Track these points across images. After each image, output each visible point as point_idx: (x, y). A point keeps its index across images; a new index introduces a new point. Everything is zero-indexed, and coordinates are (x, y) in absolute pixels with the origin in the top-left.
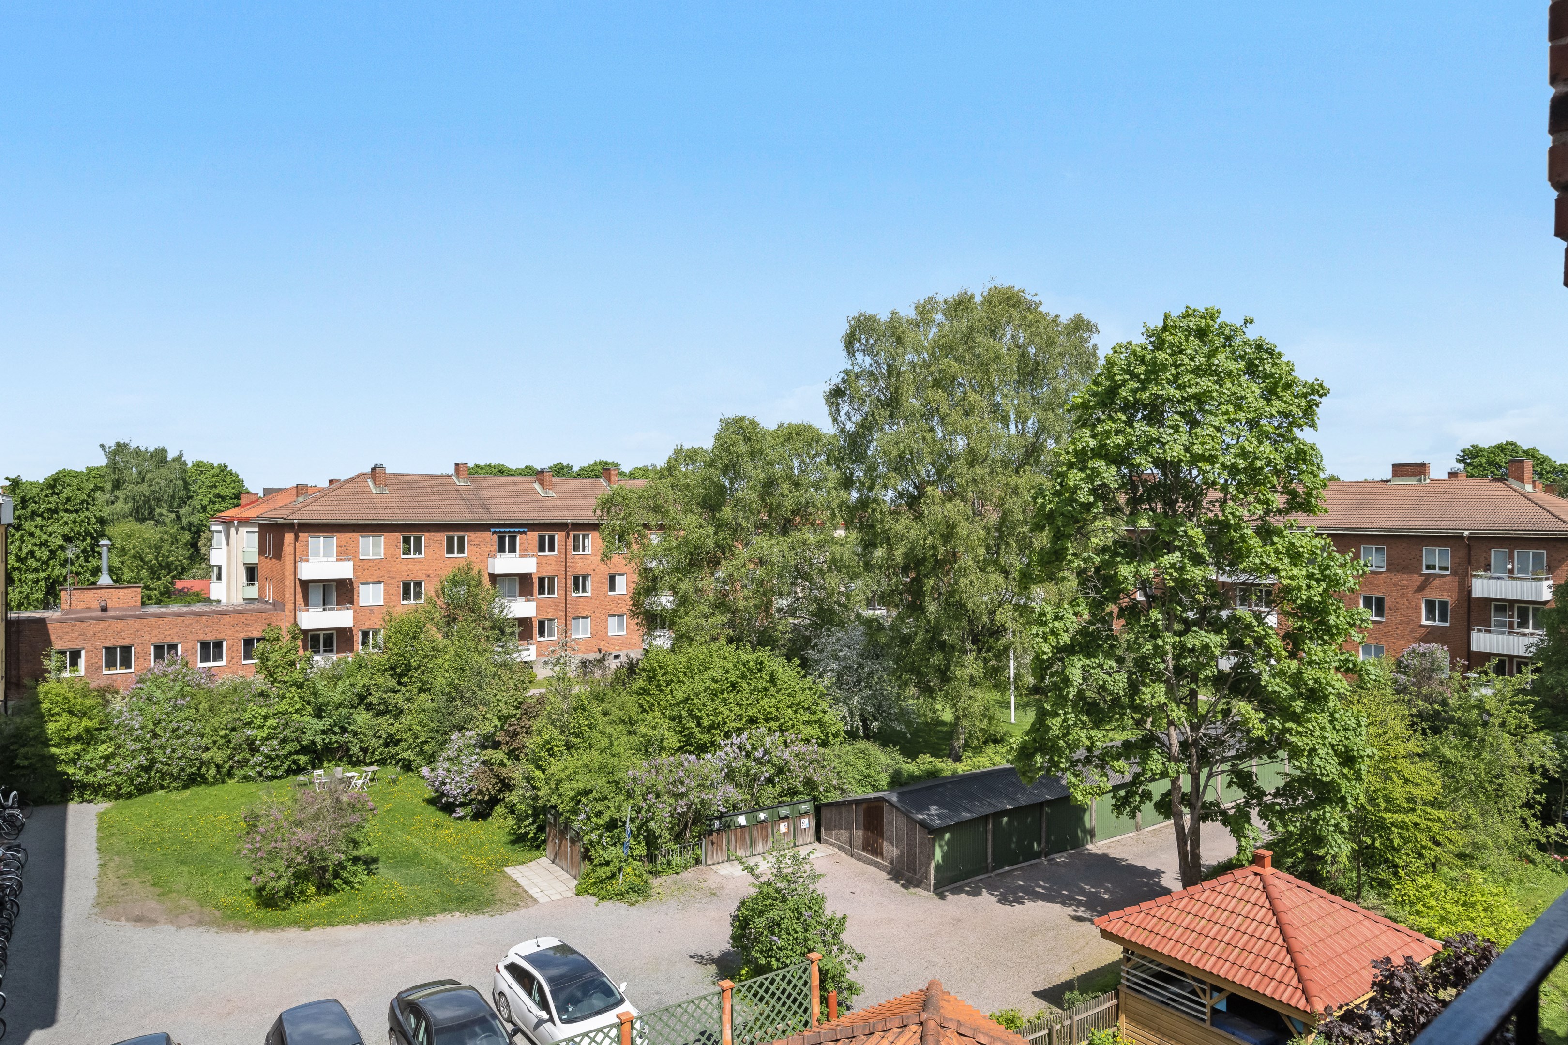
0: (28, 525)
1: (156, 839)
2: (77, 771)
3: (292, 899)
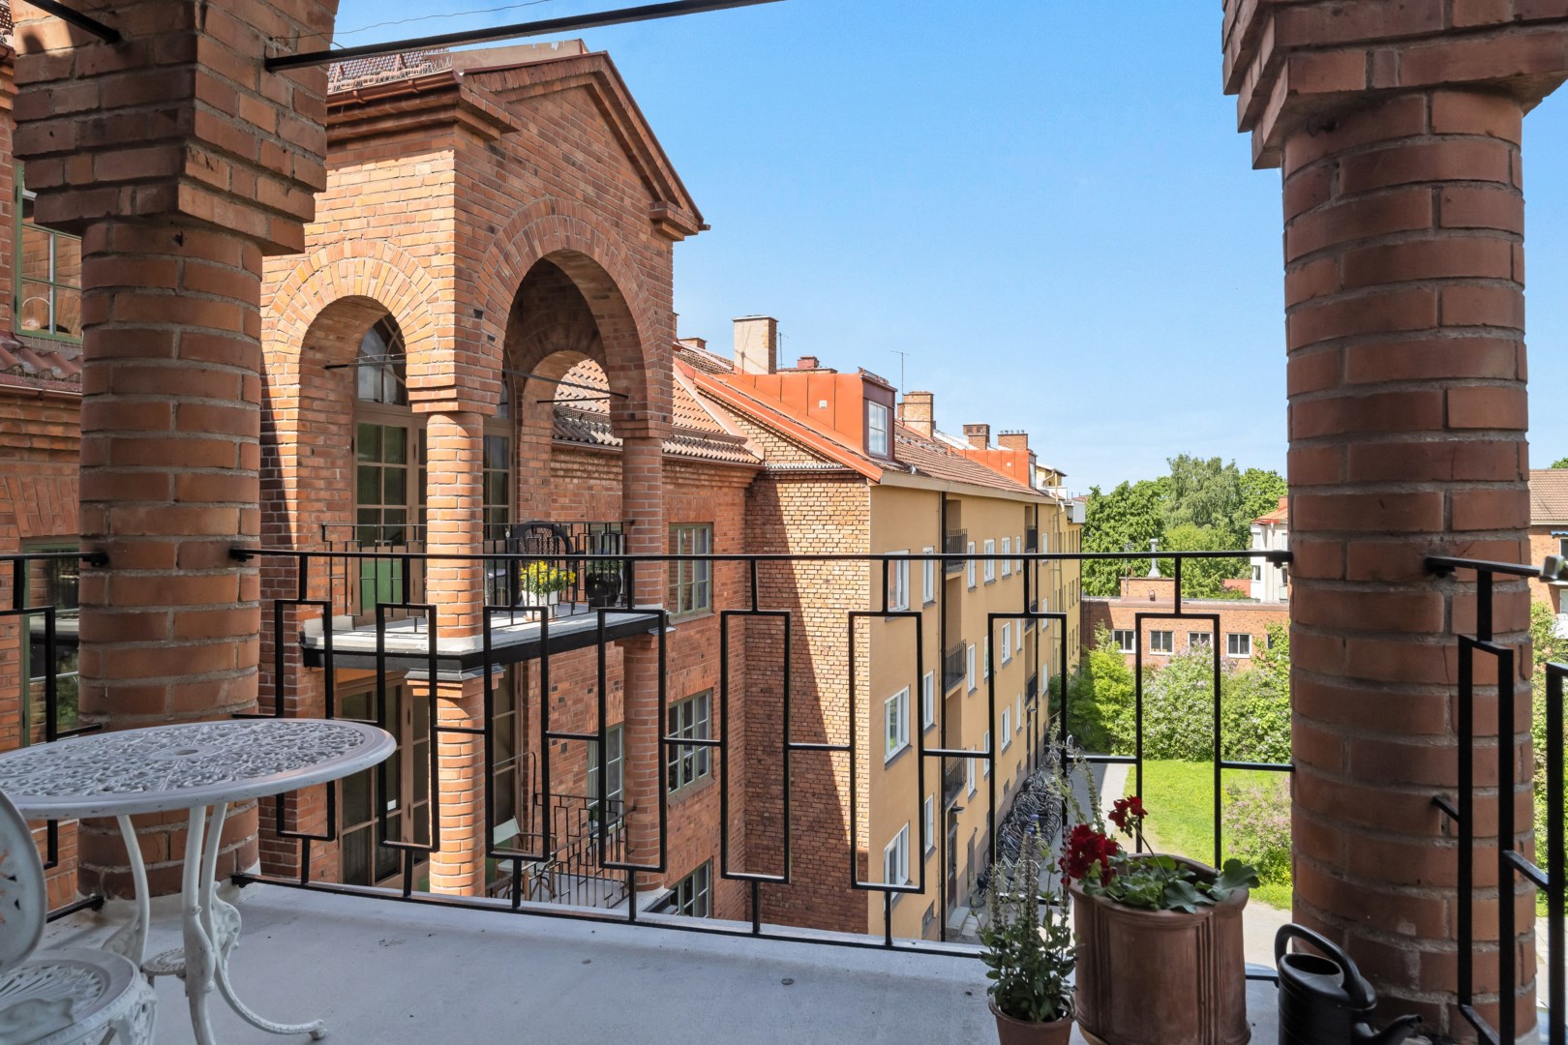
0: (1105, 526)
1: (1168, 797)
2: (1115, 728)
3: (1270, 878)
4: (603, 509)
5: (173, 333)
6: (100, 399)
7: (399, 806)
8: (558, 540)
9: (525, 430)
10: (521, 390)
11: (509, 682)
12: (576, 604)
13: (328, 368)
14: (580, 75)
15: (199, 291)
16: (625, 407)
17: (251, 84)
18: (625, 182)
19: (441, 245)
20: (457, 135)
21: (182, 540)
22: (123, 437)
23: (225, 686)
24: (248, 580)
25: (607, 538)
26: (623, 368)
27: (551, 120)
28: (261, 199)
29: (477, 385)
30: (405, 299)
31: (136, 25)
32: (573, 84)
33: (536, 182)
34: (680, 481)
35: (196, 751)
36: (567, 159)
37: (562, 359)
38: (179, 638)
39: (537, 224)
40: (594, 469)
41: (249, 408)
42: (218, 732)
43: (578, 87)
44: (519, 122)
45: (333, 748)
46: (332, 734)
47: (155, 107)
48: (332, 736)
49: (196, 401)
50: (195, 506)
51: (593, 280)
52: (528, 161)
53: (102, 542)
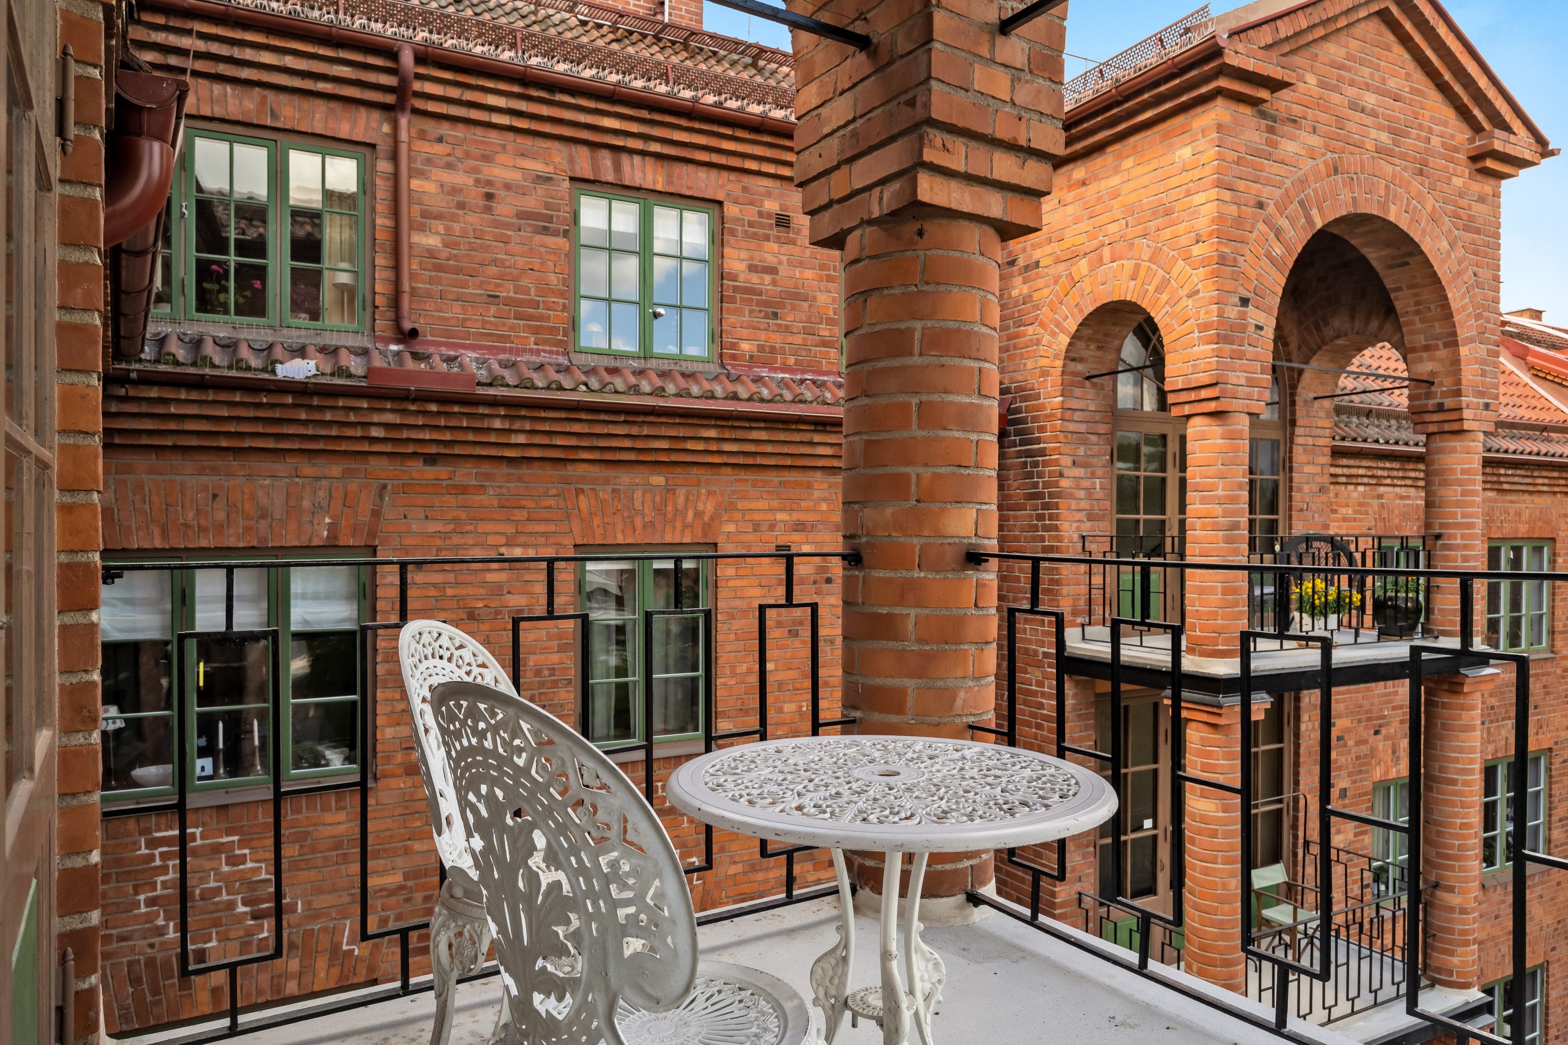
4: (1397, 522)
5: (915, 329)
6: (856, 403)
7: (1155, 826)
8: (1339, 555)
9: (1298, 431)
10: (1294, 387)
11: (1276, 713)
12: (1361, 631)
13: (1088, 378)
15: (938, 283)
16: (1428, 395)
17: (985, 52)
18: (1432, 119)
19: (1202, 232)
20: (1221, 109)
21: (922, 541)
22: (874, 438)
23: (962, 695)
24: (984, 585)
25: (1402, 555)
26: (1427, 348)
27: (1333, 65)
28: (996, 176)
29: (1242, 381)
30: (1164, 297)
31: (882, 24)
32: (1363, 13)
33: (1315, 141)
34: (1506, 486)
35: (898, 774)
36: (1354, 106)
37: (1343, 348)
38: (920, 641)
39: (1315, 191)
40: (1385, 473)
41: (986, 402)
42: (930, 752)
43: (1370, 15)
44: (1294, 74)
45: (1040, 797)
46: (1044, 776)
47: (898, 100)
48: (1044, 779)
49: (936, 398)
50: (935, 507)
51: (1388, 245)
52: (1305, 118)
53: (857, 541)
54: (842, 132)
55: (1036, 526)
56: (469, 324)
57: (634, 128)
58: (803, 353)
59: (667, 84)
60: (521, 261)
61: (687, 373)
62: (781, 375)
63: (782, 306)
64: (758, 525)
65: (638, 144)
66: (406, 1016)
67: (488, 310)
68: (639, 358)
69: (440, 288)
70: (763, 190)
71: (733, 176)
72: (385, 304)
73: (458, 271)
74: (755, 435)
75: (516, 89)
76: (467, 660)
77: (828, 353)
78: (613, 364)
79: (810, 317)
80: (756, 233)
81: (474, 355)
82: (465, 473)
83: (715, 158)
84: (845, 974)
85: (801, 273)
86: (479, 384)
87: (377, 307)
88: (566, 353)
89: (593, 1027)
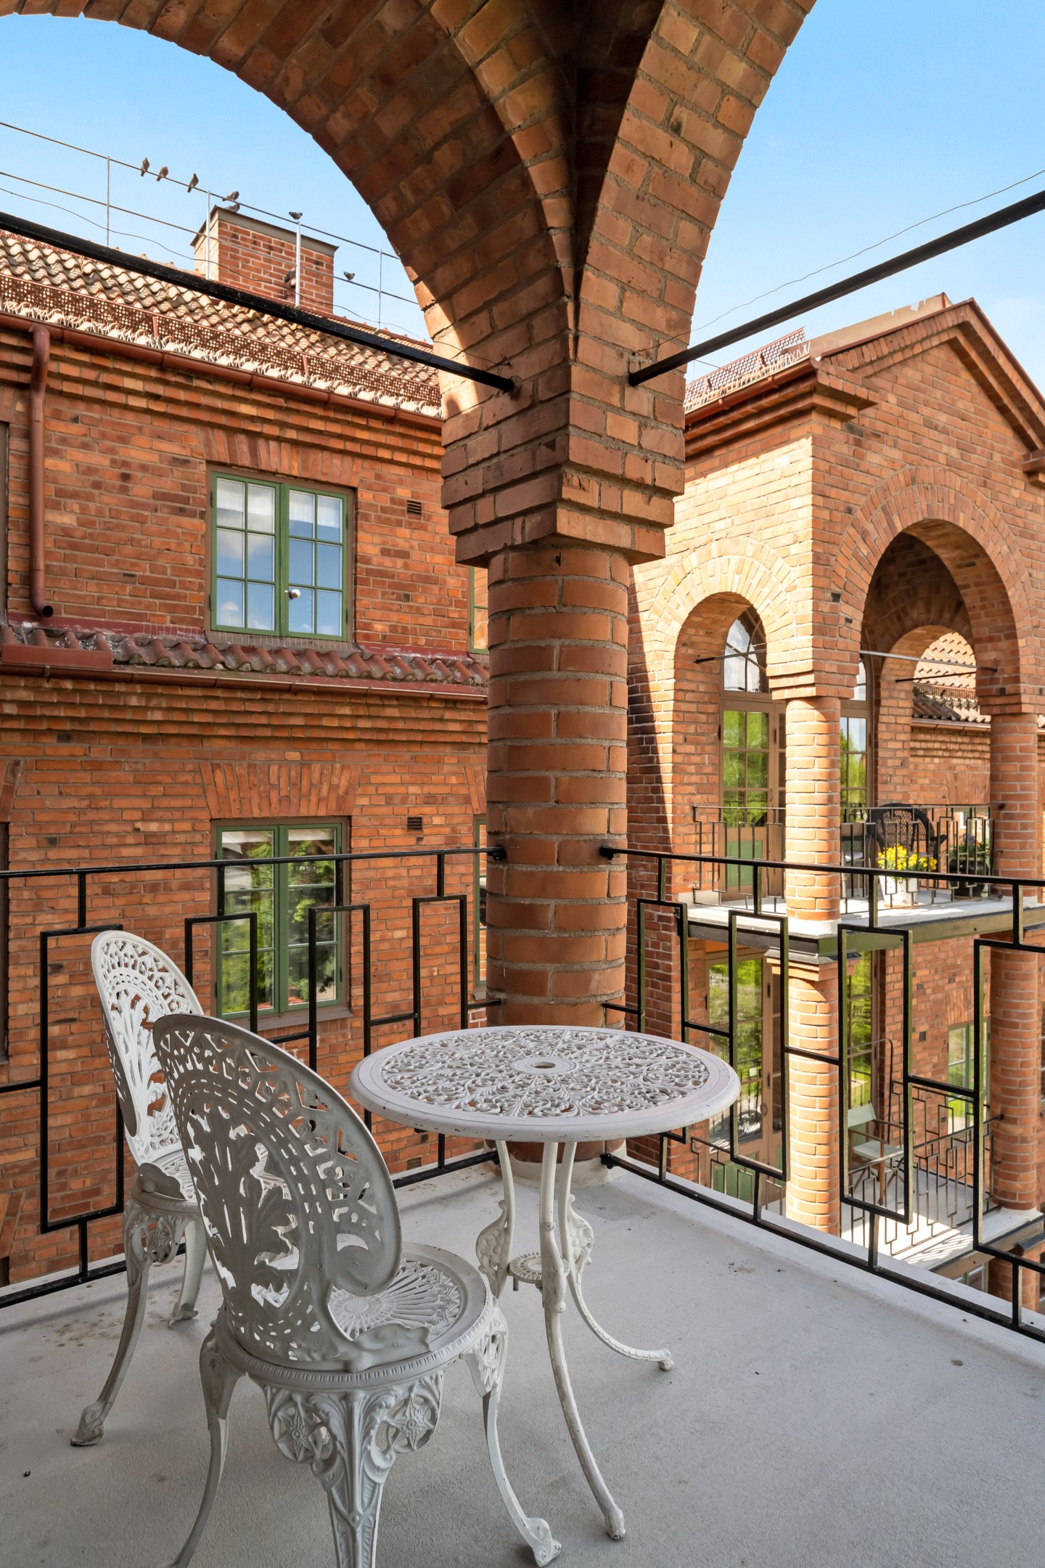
4: (969, 792)
5: (553, 647)
6: (501, 711)
7: (760, 1074)
8: (918, 823)
9: (882, 710)
10: (880, 673)
12: (938, 893)
13: (698, 662)
14: (943, 331)
15: (575, 606)
16: (993, 681)
17: (616, 401)
18: (995, 437)
19: (799, 533)
20: (815, 423)
21: (561, 838)
22: (517, 744)
23: (596, 976)
24: (616, 876)
25: (973, 823)
26: (991, 639)
27: (911, 386)
28: (626, 511)
29: (835, 670)
30: (766, 591)
31: (524, 370)
32: (935, 342)
33: (896, 454)
35: (553, 1065)
36: (930, 425)
37: (922, 635)
38: (559, 928)
39: (896, 498)
40: (957, 747)
41: (617, 712)
42: (577, 1041)
43: (941, 344)
44: (877, 395)
45: (677, 1084)
46: (678, 1063)
47: (539, 441)
48: (678, 1066)
49: (572, 708)
50: (572, 807)
51: (958, 547)
52: (887, 433)
53: (501, 838)
54: (486, 464)
55: (651, 798)
56: (104, 602)
57: (270, 415)
58: (434, 634)
59: (303, 374)
60: (157, 541)
61: (322, 651)
62: (413, 655)
63: (414, 588)
64: (391, 798)
65: (275, 431)
66: (84, 1301)
67: (124, 589)
68: (275, 637)
69: (75, 566)
70: (395, 478)
71: (367, 464)
72: (18, 582)
73: (94, 549)
74: (390, 712)
75: (153, 373)
76: (149, 966)
77: (457, 634)
78: (249, 642)
79: (440, 599)
80: (389, 519)
81: (110, 633)
82: (100, 751)
83: (349, 446)
84: (507, 1243)
85: (432, 558)
86: (115, 662)
87: (10, 584)
88: (203, 632)
89: (309, 1311)
